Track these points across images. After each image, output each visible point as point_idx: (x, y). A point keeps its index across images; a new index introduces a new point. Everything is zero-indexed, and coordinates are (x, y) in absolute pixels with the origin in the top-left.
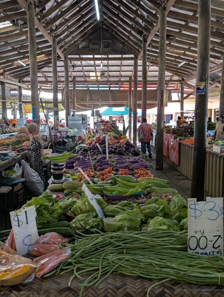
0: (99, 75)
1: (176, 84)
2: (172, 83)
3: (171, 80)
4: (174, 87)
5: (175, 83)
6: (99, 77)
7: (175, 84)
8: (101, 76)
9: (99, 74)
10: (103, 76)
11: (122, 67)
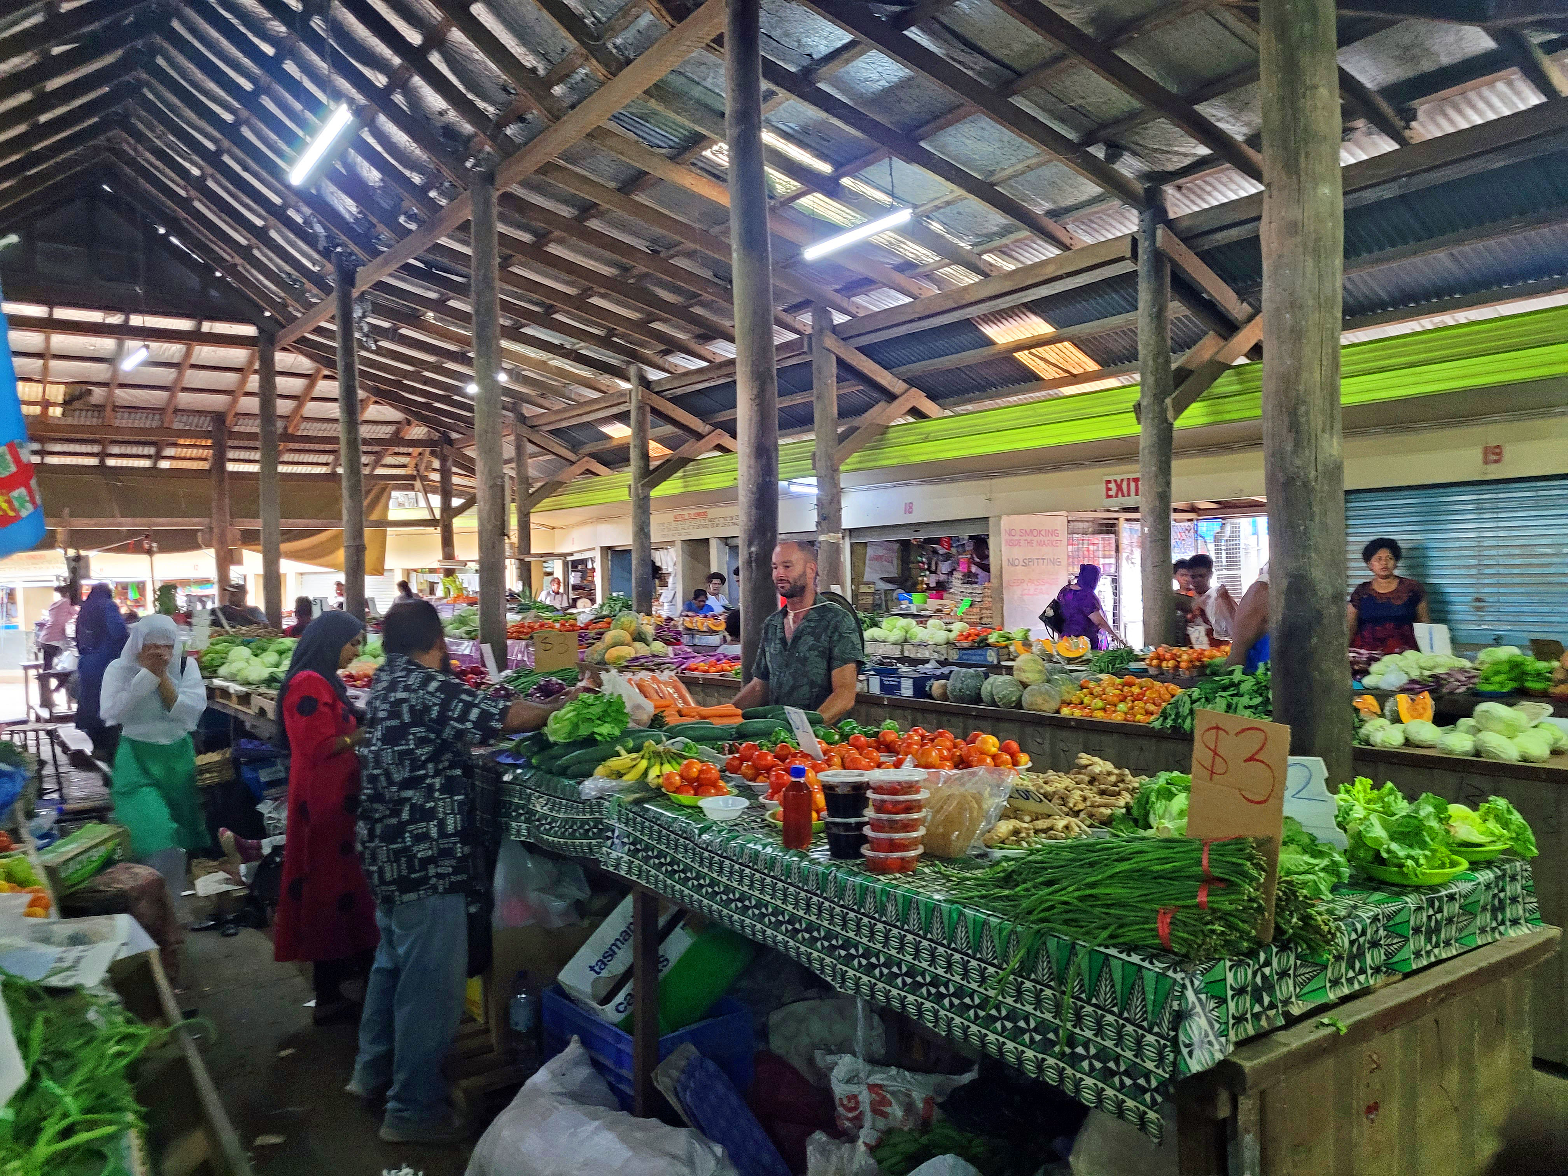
0: (60, 399)
1: (415, 454)
2: (397, 450)
3: (397, 440)
4: (404, 466)
5: (410, 450)
6: (55, 404)
7: (409, 454)
8: (67, 403)
9: (57, 393)
10: (77, 404)
11: (189, 372)
